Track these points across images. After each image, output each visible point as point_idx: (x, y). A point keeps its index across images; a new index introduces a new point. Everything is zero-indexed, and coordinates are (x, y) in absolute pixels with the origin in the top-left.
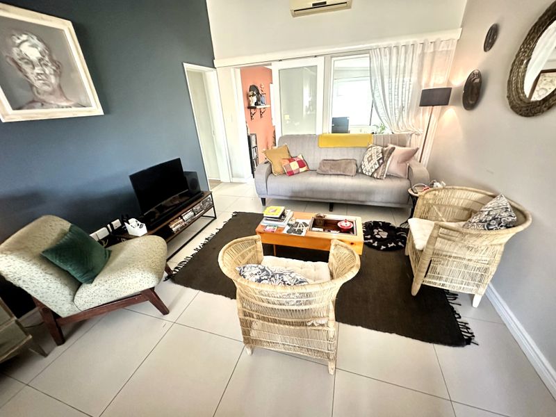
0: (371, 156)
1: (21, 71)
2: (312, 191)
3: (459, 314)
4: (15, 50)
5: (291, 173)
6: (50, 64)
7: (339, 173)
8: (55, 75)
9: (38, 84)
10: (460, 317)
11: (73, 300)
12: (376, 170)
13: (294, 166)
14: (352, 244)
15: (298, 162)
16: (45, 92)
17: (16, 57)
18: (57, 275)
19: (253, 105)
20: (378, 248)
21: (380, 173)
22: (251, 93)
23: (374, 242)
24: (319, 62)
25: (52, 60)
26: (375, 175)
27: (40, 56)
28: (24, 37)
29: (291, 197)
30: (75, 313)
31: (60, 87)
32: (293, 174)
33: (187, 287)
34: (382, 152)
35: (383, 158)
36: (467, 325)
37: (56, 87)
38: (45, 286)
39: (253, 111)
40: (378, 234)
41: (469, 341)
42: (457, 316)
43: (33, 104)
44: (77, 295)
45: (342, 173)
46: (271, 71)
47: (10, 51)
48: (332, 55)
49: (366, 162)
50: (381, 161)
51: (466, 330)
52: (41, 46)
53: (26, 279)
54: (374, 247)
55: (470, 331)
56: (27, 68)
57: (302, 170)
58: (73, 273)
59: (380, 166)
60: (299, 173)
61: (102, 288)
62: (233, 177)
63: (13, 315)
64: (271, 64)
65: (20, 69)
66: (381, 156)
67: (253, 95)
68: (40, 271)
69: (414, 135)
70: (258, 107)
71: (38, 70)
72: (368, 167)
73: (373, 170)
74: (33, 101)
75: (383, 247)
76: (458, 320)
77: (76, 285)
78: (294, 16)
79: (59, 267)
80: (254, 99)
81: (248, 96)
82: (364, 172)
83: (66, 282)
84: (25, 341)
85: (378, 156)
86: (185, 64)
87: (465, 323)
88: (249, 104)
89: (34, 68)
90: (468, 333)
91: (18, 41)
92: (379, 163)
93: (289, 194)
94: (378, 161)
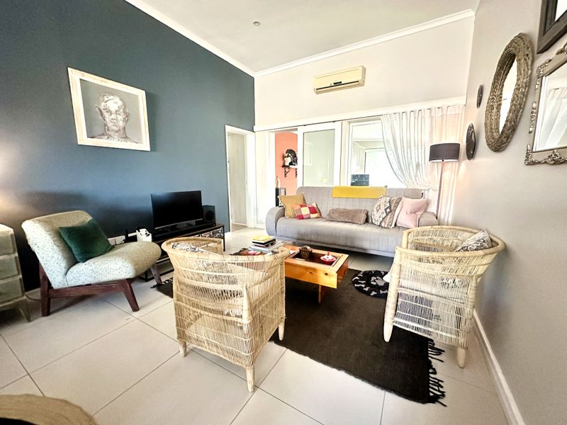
0: (380, 205)
1: (102, 116)
2: (318, 234)
3: (434, 369)
4: (103, 104)
5: (301, 217)
6: (122, 114)
7: (347, 220)
8: (123, 121)
9: (110, 125)
10: (435, 373)
11: (66, 274)
12: (383, 219)
13: (305, 211)
14: (326, 274)
15: (309, 208)
16: (113, 130)
17: (102, 108)
18: (62, 248)
19: (287, 164)
20: (368, 293)
21: (387, 221)
22: (286, 155)
23: (365, 287)
24: (337, 126)
25: (124, 112)
26: (383, 224)
27: (117, 109)
28: (112, 97)
29: (298, 239)
30: (64, 287)
31: (124, 128)
32: (303, 218)
33: (166, 295)
34: (390, 202)
35: (390, 207)
36: (440, 383)
37: (121, 128)
38: (50, 254)
39: (287, 170)
40: (374, 281)
41: (434, 399)
42: (431, 371)
43: (103, 137)
44: (71, 270)
45: (350, 221)
46: (297, 135)
47: (100, 104)
48: (350, 121)
49: (375, 212)
50: (388, 210)
51: (436, 388)
52: (120, 103)
53: (40, 246)
54: (365, 292)
55: (441, 389)
56: (106, 115)
57: (313, 216)
58: (73, 249)
59: (387, 215)
60: (309, 218)
61: (90, 268)
62: (257, 223)
63: (21, 273)
64: (297, 129)
65: (102, 114)
66: (388, 205)
67: (288, 156)
68: (51, 241)
69: (430, 190)
70: (291, 166)
71: (113, 116)
72: (377, 216)
73: (381, 219)
74: (103, 135)
75: (373, 293)
76: (431, 375)
77: (73, 262)
78: (317, 93)
79: (67, 243)
80: (288, 160)
81: (284, 157)
82: (374, 221)
83: (66, 256)
84: (19, 300)
85: (385, 205)
86: (227, 126)
87: (439, 380)
88: (284, 164)
89: (111, 115)
90: (439, 391)
91: (106, 99)
92: (386, 211)
93: (296, 236)
94: (385, 210)
